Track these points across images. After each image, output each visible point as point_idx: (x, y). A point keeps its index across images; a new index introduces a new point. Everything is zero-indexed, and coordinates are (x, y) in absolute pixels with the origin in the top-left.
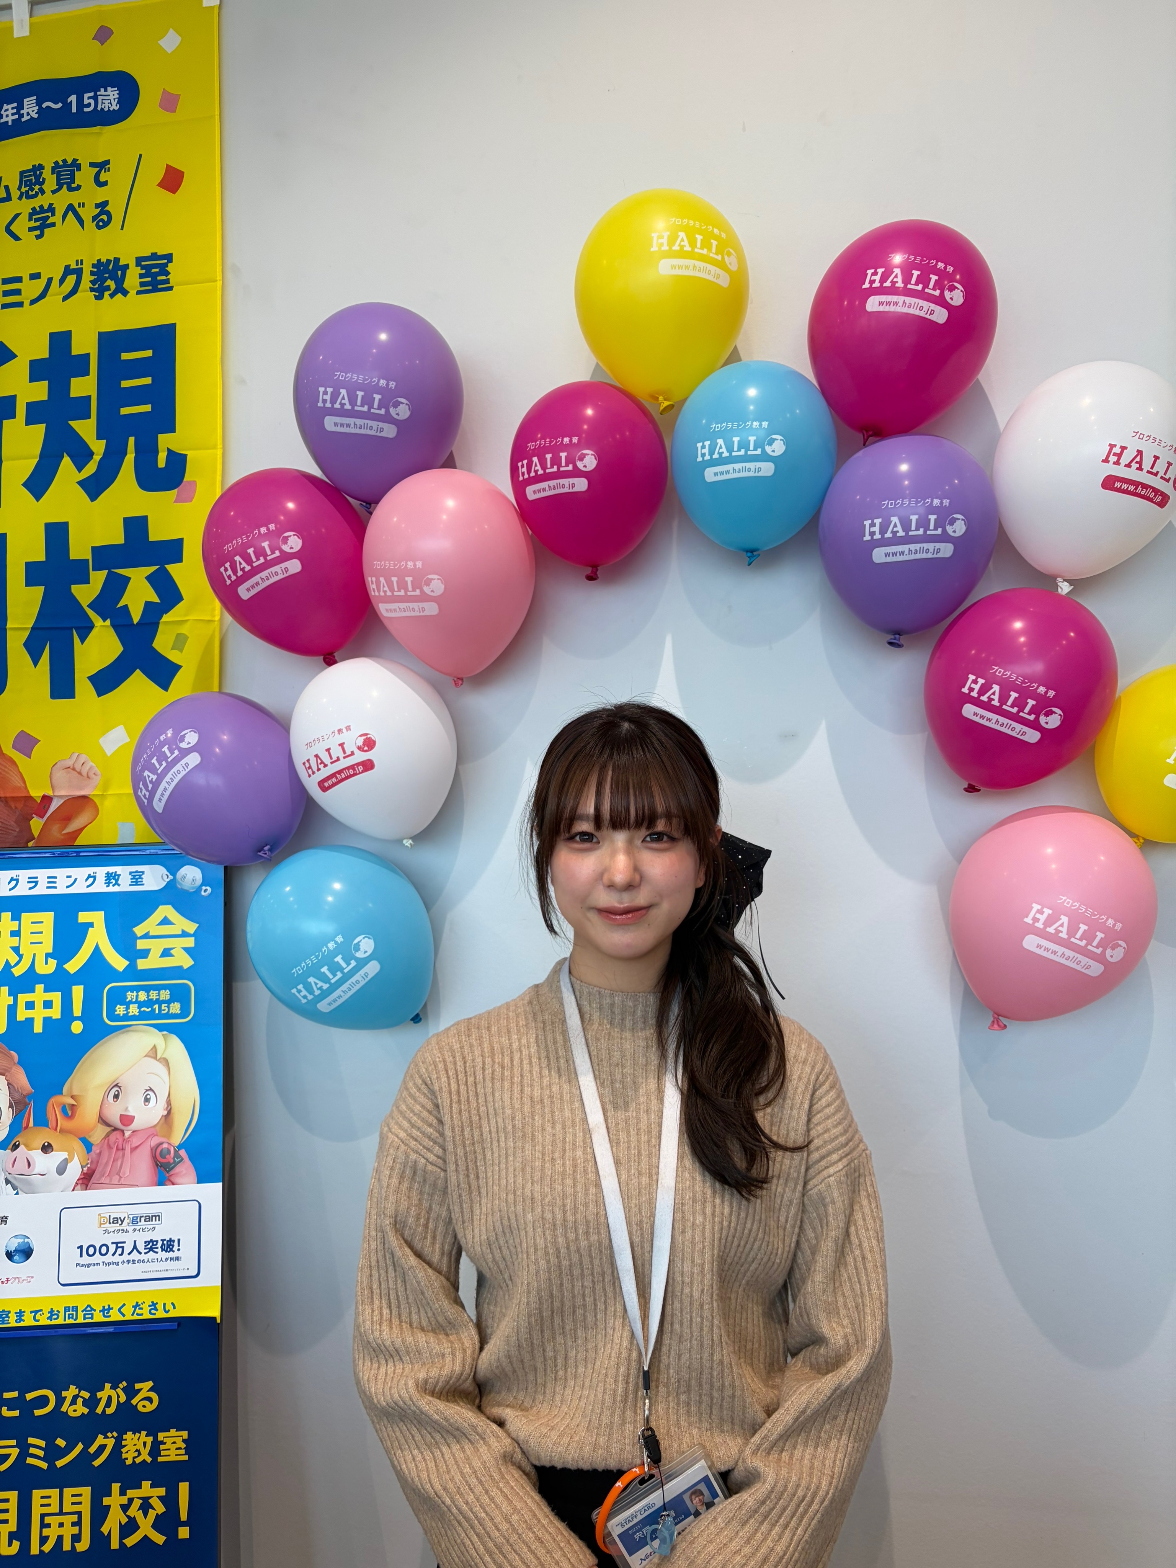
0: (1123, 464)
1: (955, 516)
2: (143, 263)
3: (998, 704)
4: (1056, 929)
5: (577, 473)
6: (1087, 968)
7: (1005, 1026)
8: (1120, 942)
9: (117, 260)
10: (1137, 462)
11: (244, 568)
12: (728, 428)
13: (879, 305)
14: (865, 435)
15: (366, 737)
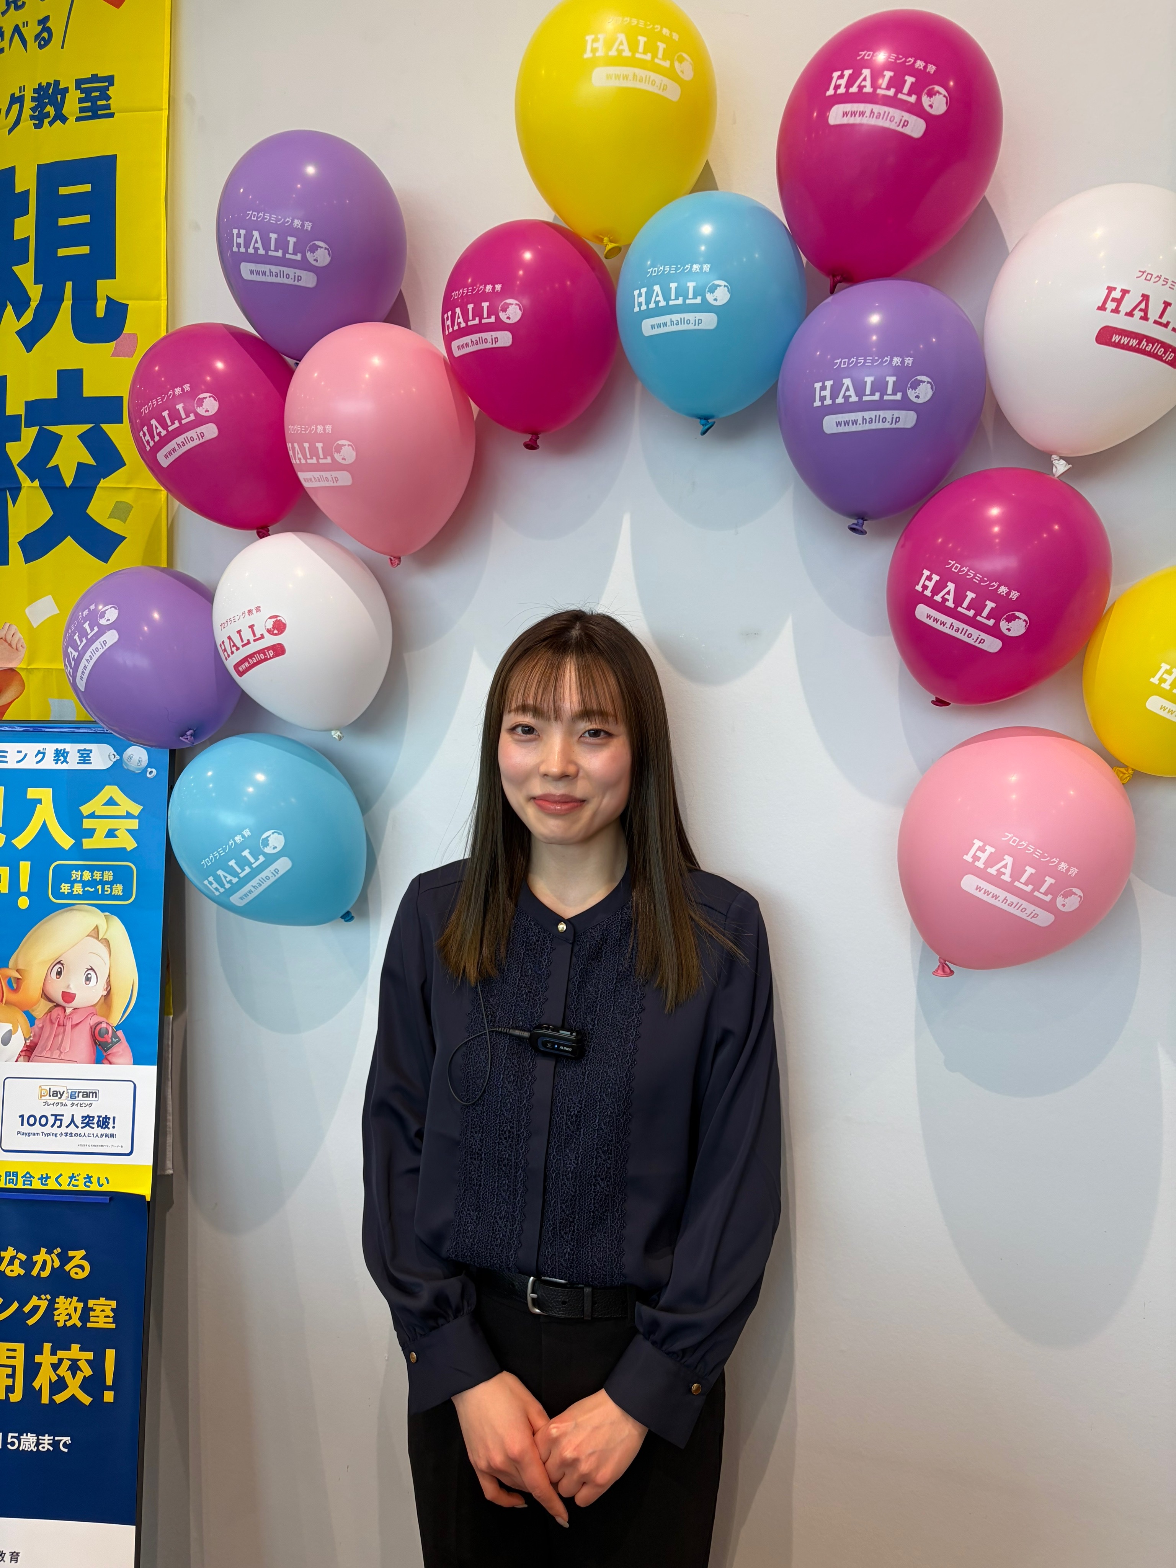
0: (1123, 313)
1: (919, 378)
2: (83, 86)
3: (952, 606)
4: (998, 870)
5: (499, 326)
6: (1033, 917)
7: (952, 972)
8: (1075, 890)
9: (57, 83)
10: (1141, 310)
11: (160, 432)
12: (666, 273)
13: (843, 116)
14: (834, 280)
15: (275, 619)
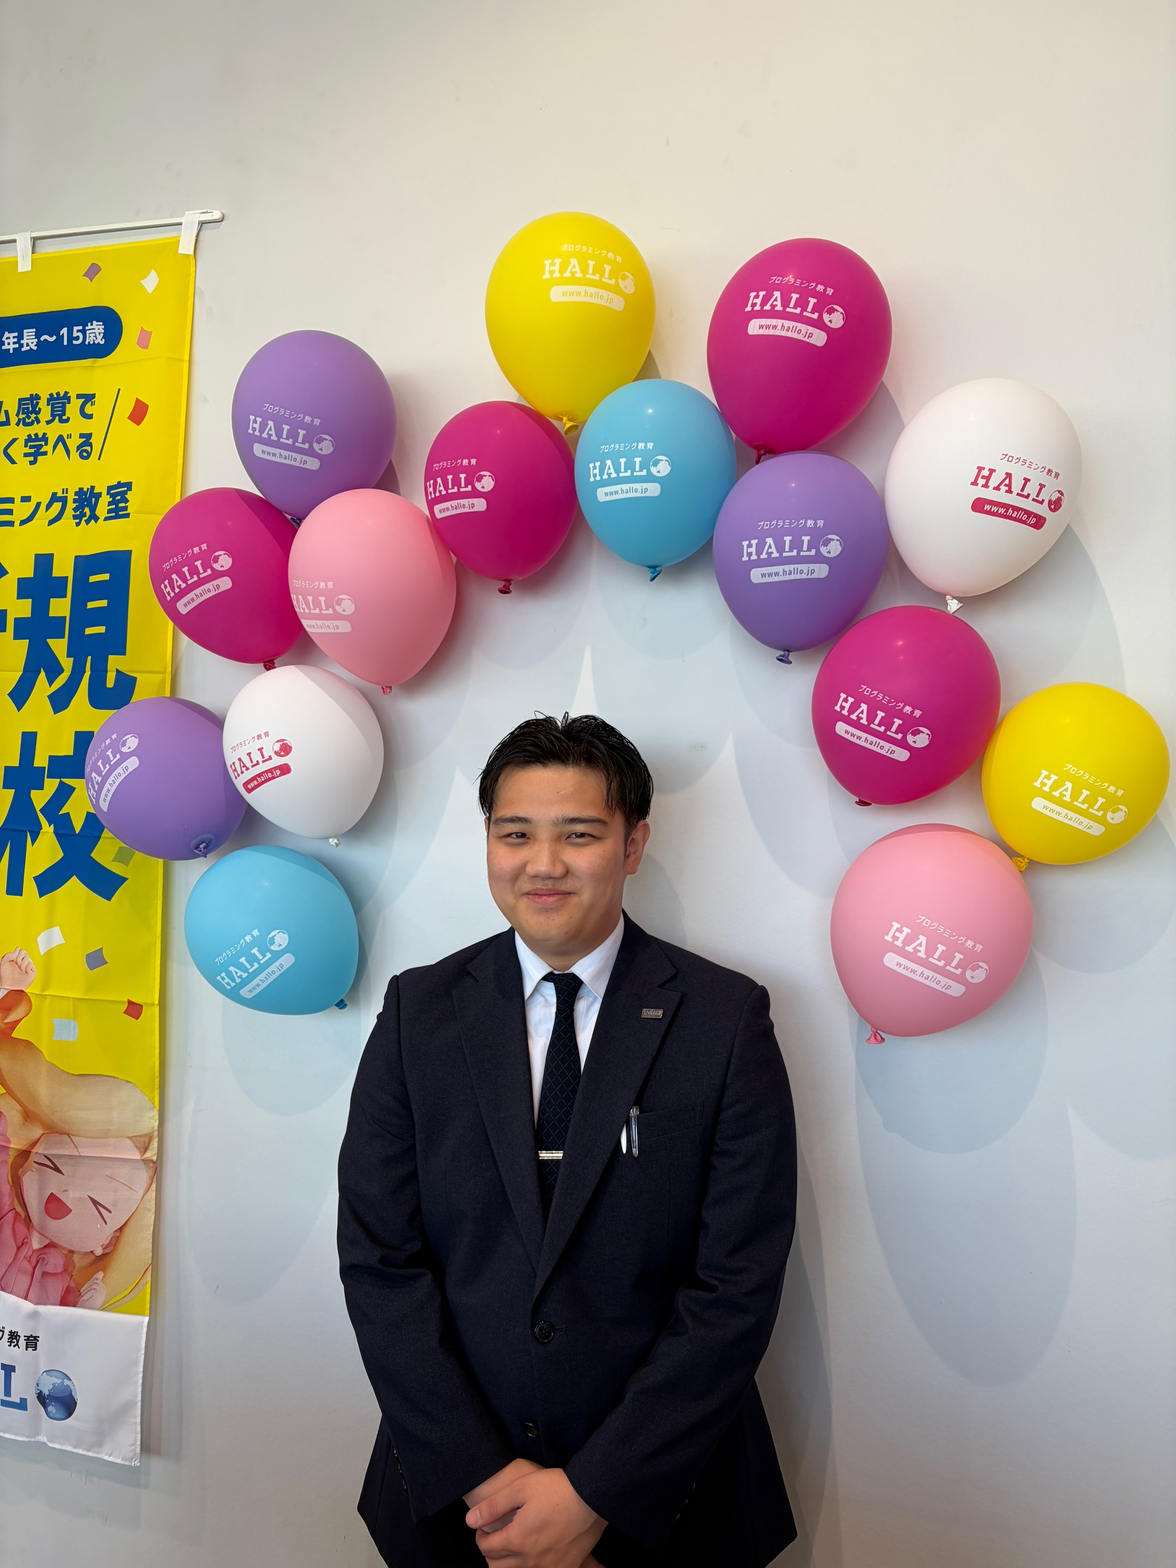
0: (991, 487)
1: (829, 537)
3: (866, 723)
4: (914, 948)
5: (476, 494)
6: (947, 988)
7: (883, 1040)
8: (981, 964)
10: (1006, 485)
11: (180, 585)
12: (616, 450)
13: (760, 329)
14: (758, 453)
15: (282, 743)
